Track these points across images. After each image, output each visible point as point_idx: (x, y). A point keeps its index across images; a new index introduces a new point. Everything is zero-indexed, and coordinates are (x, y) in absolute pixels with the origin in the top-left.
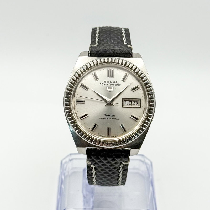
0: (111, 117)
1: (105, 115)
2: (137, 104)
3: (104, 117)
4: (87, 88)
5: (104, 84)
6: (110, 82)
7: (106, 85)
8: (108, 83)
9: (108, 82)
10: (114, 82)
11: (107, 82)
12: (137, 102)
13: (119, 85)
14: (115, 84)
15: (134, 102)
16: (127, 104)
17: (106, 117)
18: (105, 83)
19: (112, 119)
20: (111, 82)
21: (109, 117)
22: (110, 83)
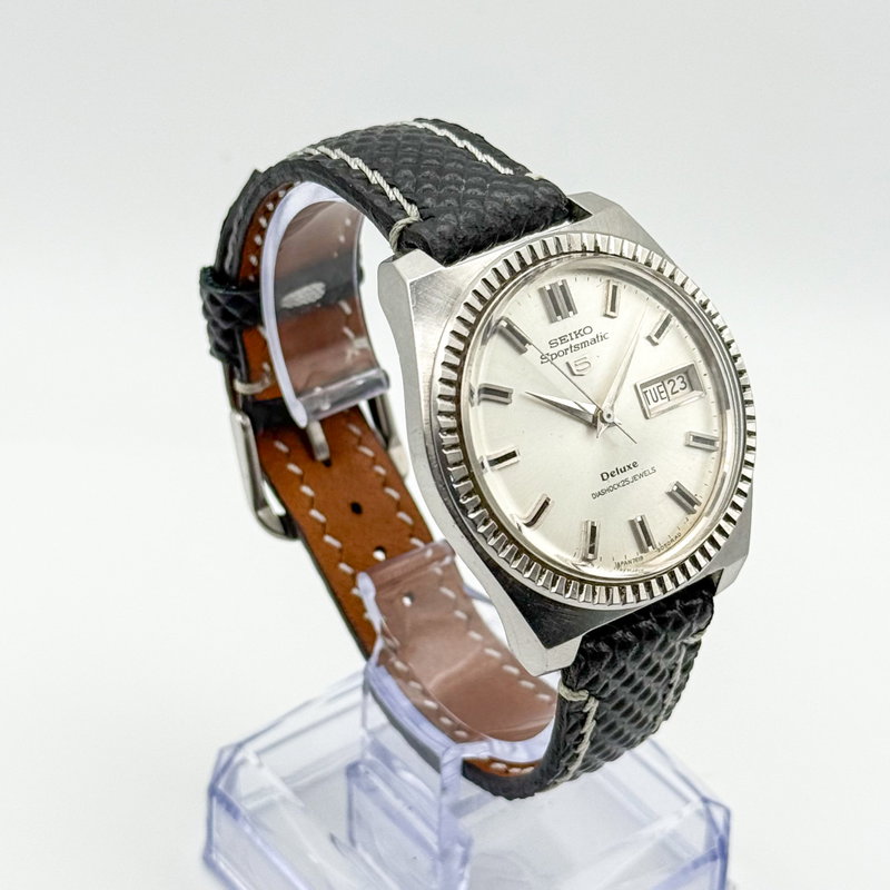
0: (629, 475)
3: (606, 485)
4: (505, 394)
6: (569, 338)
7: (561, 353)
8: (566, 345)
13: (603, 337)
14: (588, 338)
17: (612, 481)
18: (555, 350)
19: (634, 478)
20: (574, 336)
21: (623, 476)
22: (573, 343)
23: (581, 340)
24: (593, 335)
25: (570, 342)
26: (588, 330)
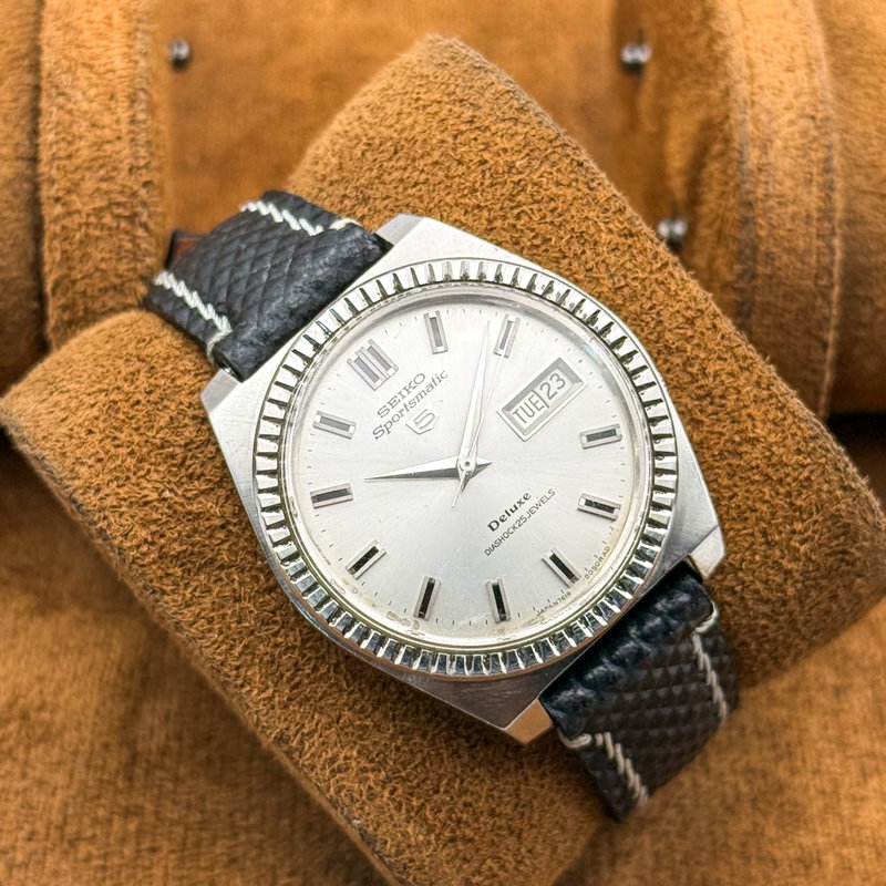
0: (523, 511)
1: (494, 525)
2: (561, 383)
3: (499, 533)
4: (342, 492)
5: (389, 425)
6: (400, 397)
7: (396, 419)
8: (400, 406)
9: (392, 403)
10: (413, 385)
11: (389, 406)
12: (556, 378)
13: (440, 378)
14: (422, 387)
15: (546, 387)
16: (531, 414)
17: (504, 527)
18: (388, 418)
19: (531, 512)
20: (404, 393)
21: (515, 516)
23: (414, 393)
24: (428, 381)
25: (403, 401)
26: (420, 379)
